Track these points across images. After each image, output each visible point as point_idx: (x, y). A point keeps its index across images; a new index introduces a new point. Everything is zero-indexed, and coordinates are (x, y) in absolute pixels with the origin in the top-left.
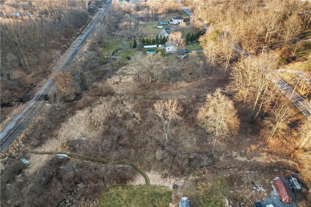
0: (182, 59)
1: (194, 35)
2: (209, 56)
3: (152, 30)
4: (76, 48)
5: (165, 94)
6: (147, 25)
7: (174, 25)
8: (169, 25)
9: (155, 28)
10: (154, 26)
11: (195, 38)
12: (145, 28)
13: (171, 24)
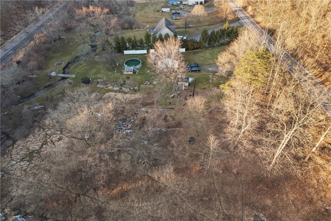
0: (184, 88)
1: (216, 33)
2: (235, 122)
3: (152, 15)
4: (7, 51)
5: (117, 212)
6: (148, 6)
7: (190, 6)
8: (181, 6)
9: (158, 11)
10: (158, 8)
11: (216, 38)
12: (142, 12)
13: (184, 4)
